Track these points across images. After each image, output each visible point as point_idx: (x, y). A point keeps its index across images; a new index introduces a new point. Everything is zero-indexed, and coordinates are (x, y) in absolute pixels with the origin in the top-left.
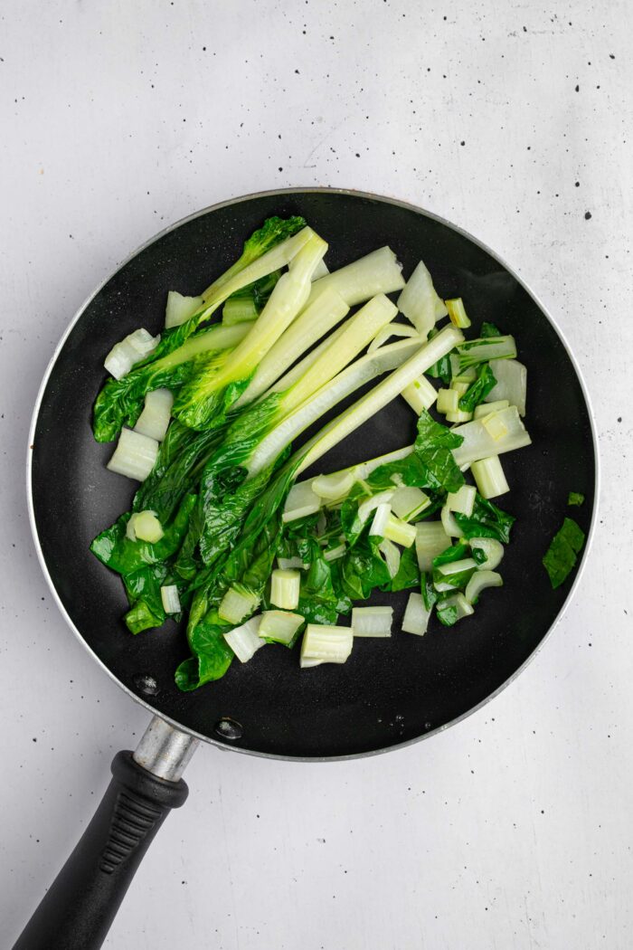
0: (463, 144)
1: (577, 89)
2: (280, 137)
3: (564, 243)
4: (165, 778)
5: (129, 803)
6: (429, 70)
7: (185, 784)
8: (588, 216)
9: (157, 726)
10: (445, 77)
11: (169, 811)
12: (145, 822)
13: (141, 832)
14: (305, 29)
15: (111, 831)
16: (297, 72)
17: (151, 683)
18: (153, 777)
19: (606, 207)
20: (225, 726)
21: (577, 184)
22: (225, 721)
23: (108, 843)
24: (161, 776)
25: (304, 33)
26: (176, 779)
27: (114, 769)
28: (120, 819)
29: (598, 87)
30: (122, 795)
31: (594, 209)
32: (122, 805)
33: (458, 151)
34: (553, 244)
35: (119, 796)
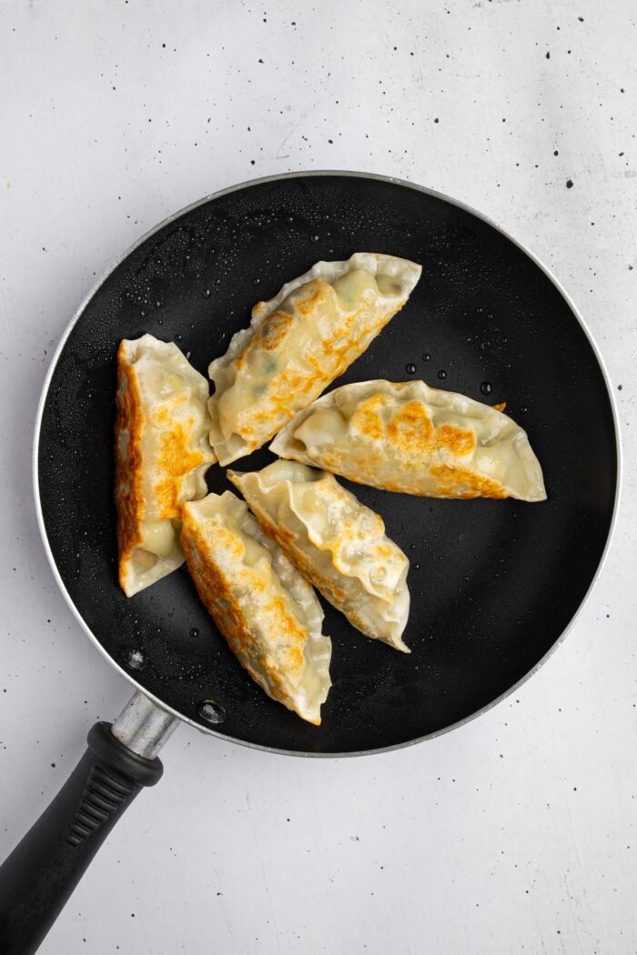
0: (437, 121)
1: (548, 56)
2: (249, 129)
3: (548, 215)
4: (142, 755)
5: (103, 776)
6: (395, 49)
7: (161, 764)
8: (570, 184)
9: (139, 703)
10: (412, 54)
11: (141, 788)
12: (117, 798)
13: (112, 808)
14: (265, 17)
15: (81, 804)
16: (261, 61)
17: (137, 657)
18: (130, 753)
19: (587, 173)
20: (209, 709)
21: (556, 153)
22: (209, 704)
23: (76, 815)
24: (138, 753)
25: (265, 21)
26: (152, 756)
27: (90, 740)
28: (91, 792)
29: (569, 52)
30: (97, 768)
31: (575, 176)
32: (95, 779)
33: (432, 129)
34: (536, 216)
35: (93, 770)
